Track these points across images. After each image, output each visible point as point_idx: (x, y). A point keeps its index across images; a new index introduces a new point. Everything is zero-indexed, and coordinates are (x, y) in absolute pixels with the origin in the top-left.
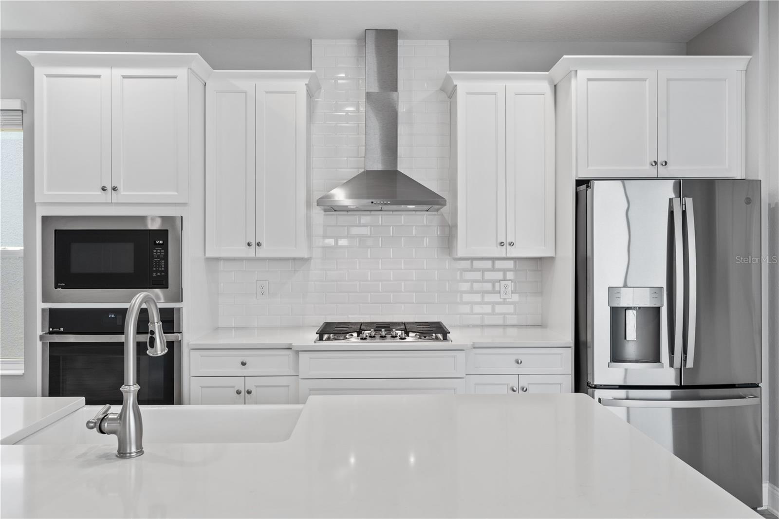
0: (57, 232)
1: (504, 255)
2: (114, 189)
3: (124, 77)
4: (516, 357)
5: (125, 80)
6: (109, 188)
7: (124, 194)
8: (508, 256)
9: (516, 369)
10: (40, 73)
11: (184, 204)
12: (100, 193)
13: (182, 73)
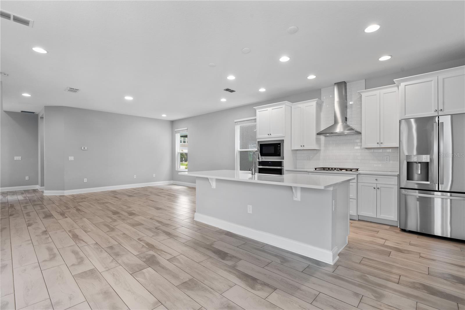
0: (260, 144)
1: (379, 147)
2: (270, 134)
3: (272, 109)
4: (376, 178)
5: (273, 110)
6: (269, 134)
7: (273, 135)
8: (381, 147)
9: (376, 182)
10: (257, 111)
11: (284, 137)
12: (268, 135)
13: (284, 106)
